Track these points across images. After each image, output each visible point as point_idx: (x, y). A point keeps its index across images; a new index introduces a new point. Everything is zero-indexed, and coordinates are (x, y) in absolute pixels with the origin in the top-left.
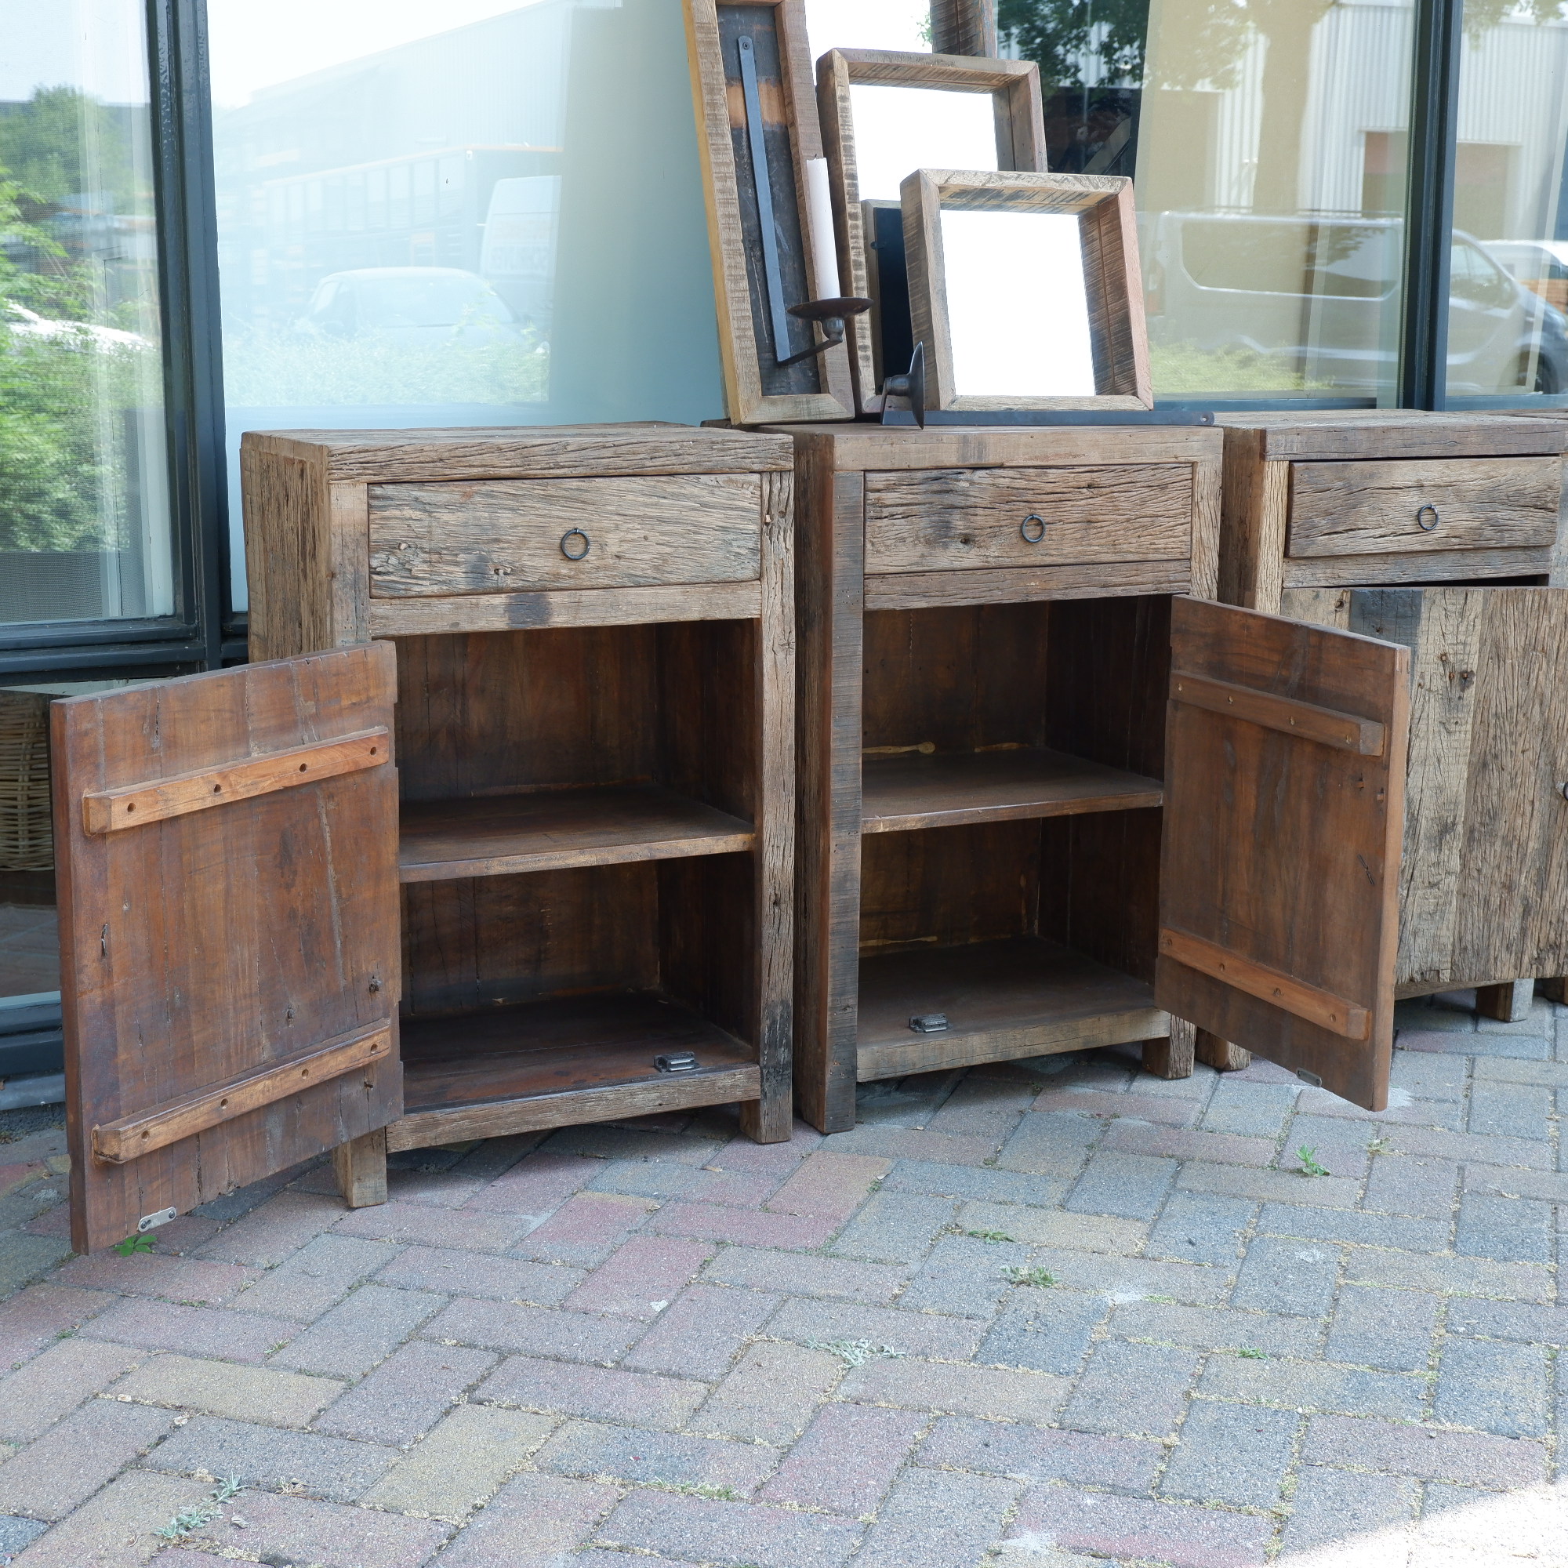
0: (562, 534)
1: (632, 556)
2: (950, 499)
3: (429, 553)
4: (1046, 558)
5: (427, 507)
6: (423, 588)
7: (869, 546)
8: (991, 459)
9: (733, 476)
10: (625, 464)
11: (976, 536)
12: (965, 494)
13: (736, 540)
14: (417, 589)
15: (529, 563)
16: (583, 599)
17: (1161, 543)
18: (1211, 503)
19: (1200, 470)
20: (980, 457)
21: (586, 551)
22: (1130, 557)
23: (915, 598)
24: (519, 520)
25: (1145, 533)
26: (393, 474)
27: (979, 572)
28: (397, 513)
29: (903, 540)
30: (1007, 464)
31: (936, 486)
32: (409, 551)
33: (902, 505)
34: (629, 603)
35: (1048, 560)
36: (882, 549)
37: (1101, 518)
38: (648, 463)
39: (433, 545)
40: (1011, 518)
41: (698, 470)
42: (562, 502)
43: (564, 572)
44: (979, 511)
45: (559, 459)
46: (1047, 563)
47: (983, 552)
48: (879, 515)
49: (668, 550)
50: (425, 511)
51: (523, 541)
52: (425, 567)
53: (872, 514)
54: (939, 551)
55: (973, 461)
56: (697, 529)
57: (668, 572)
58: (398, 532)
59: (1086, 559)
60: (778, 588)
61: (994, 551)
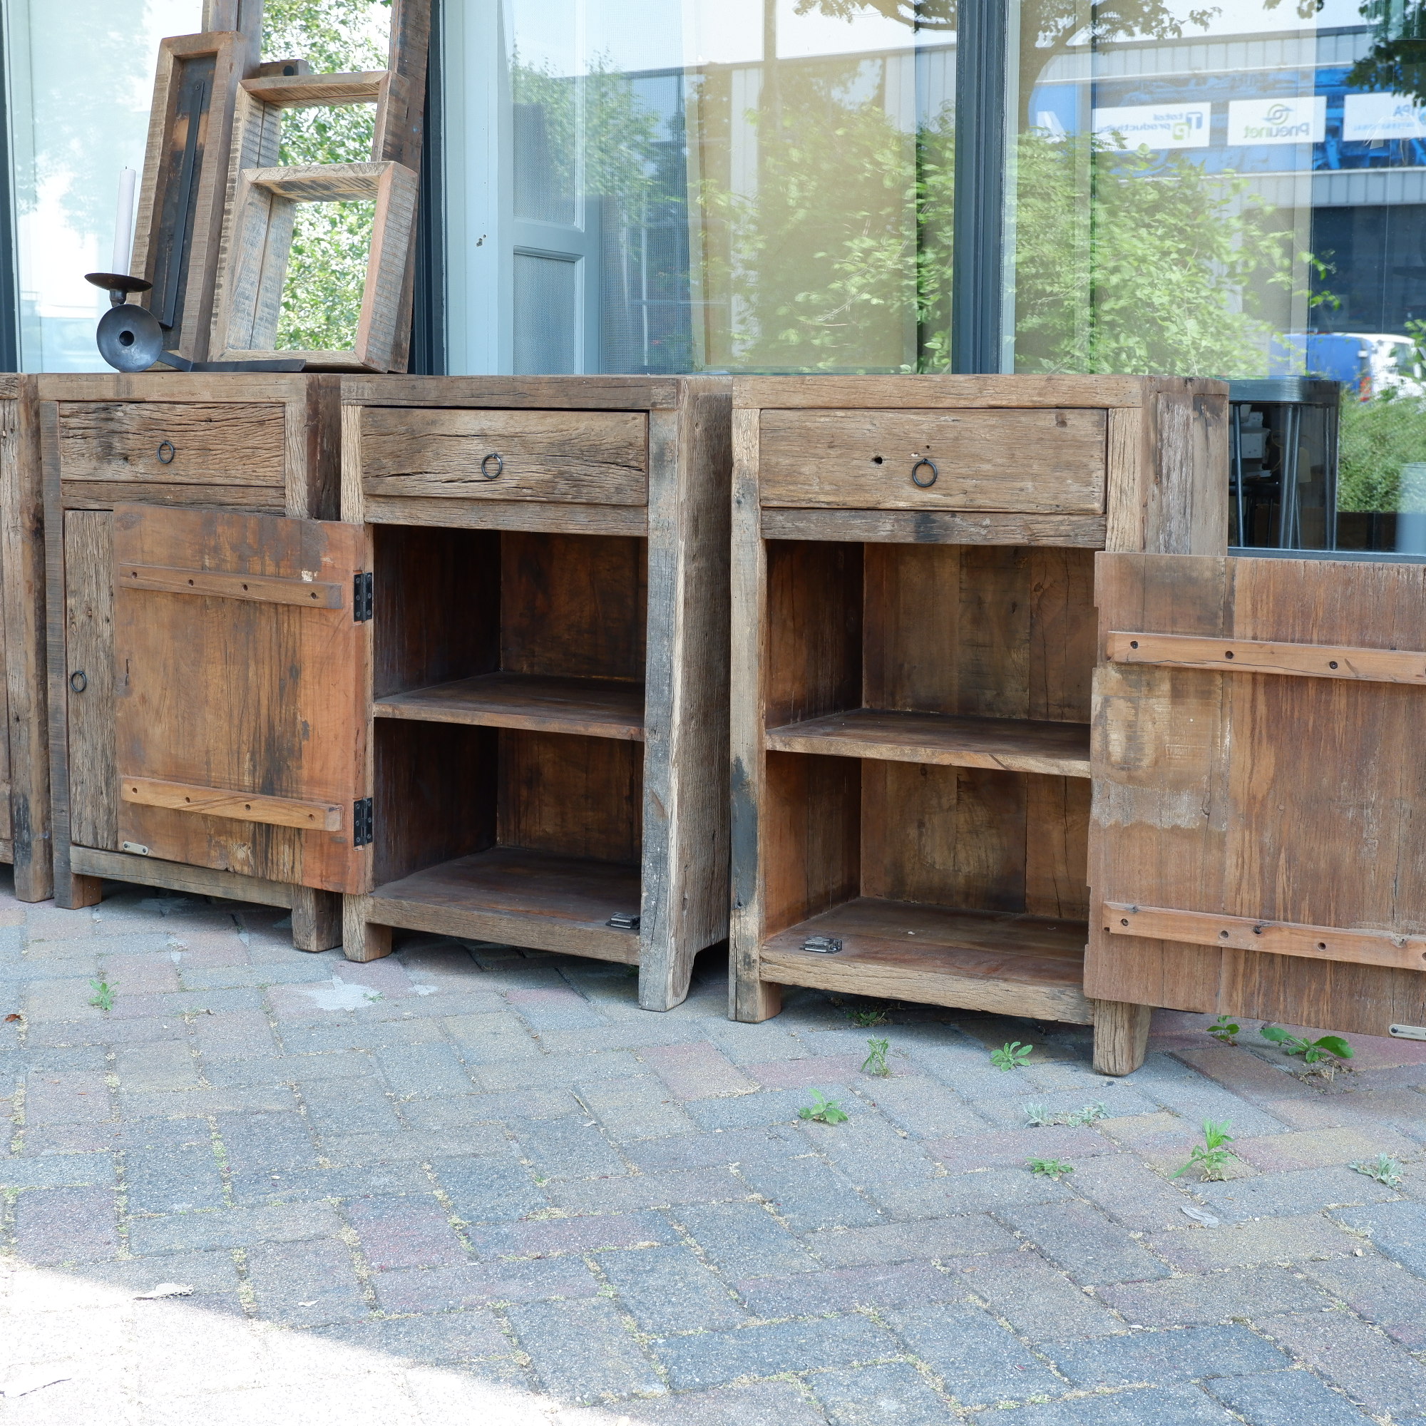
2: (112, 425)
4: (177, 477)
7: (62, 458)
8: (136, 395)
11: (130, 456)
12: (120, 421)
17: (261, 471)
18: (298, 439)
19: (288, 408)
20: (128, 393)
22: (238, 482)
23: (92, 501)
25: (248, 462)
27: (132, 485)
29: (83, 455)
30: (147, 400)
31: (103, 415)
33: (79, 428)
35: (178, 479)
36: (70, 461)
37: (216, 447)
40: (152, 442)
44: (130, 436)
46: (178, 481)
47: (133, 468)
48: (67, 435)
53: (63, 434)
54: (106, 465)
55: (123, 396)
59: (206, 480)
60: (9, 483)
61: (141, 468)
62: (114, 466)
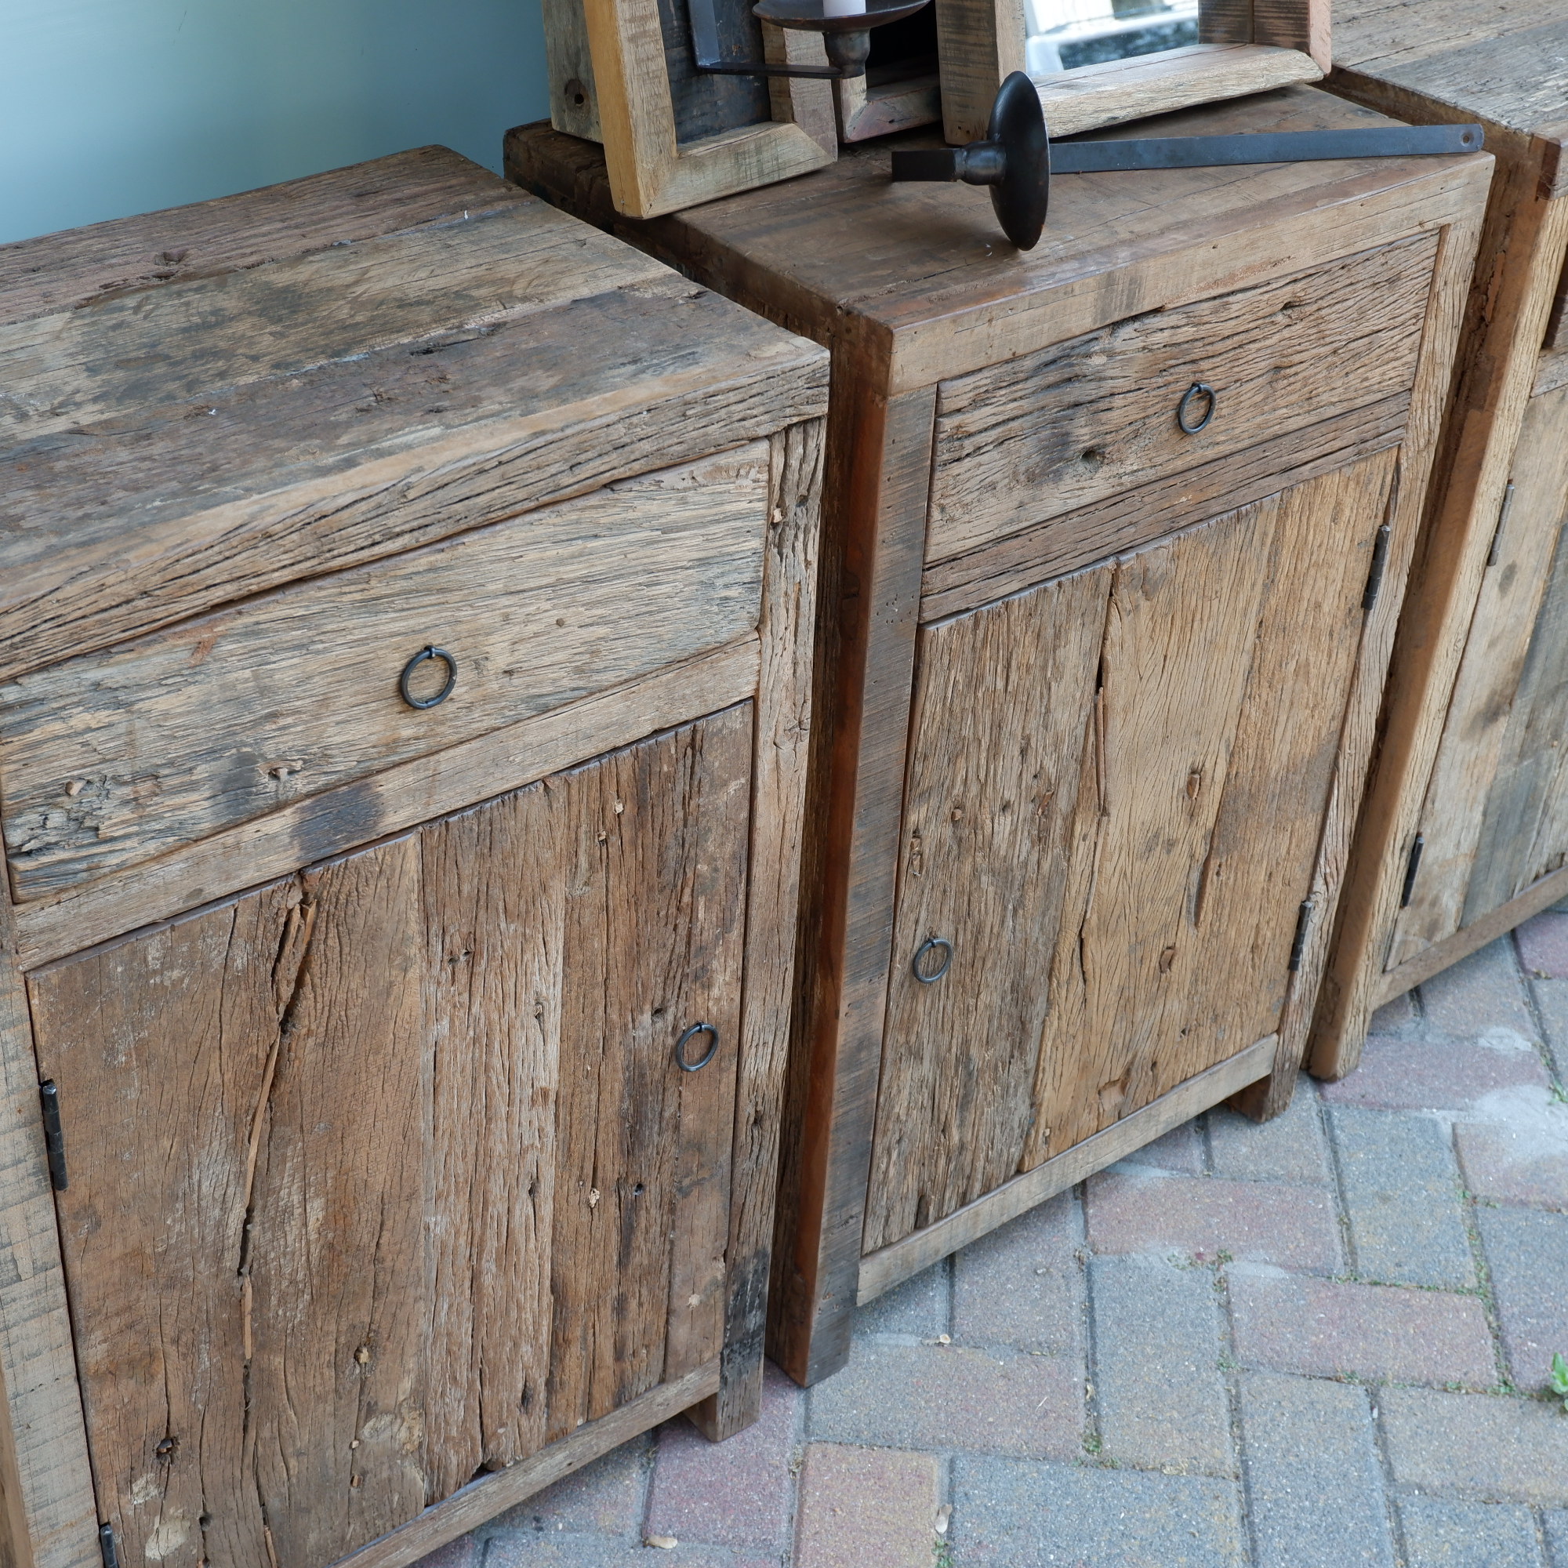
0: (399, 665)
1: (535, 663)
2: (1075, 392)
3: (133, 782)
4: (1208, 451)
5: (122, 696)
6: (125, 856)
7: (936, 514)
8: (1146, 302)
9: (722, 460)
10: (521, 494)
11: (1105, 446)
12: (1097, 377)
13: (723, 574)
14: (114, 860)
15: (338, 739)
16: (442, 767)
17: (1375, 376)
18: (1457, 288)
19: (1452, 237)
20: (1130, 303)
21: (449, 685)
22: (1329, 412)
24: (313, 665)
25: (1358, 364)
26: (43, 652)
27: (1105, 505)
28: (57, 727)
29: (992, 486)
30: (1169, 305)
31: (1052, 376)
32: (92, 791)
34: (527, 747)
35: (1212, 453)
36: (958, 513)
37: (1297, 358)
38: (566, 480)
39: (140, 765)
40: (1166, 397)
41: (658, 464)
42: (399, 603)
43: (406, 733)
44: (1118, 401)
45: (390, 523)
46: (1210, 458)
47: (1115, 469)
48: (956, 455)
49: (602, 631)
50: (119, 705)
51: (324, 701)
52: (127, 813)
53: (946, 457)
54: (1047, 489)
55: (1117, 313)
56: (653, 574)
57: (598, 671)
58: (66, 762)
59: (1266, 434)
60: (790, 635)
61: (1132, 463)
62: (1068, 482)
